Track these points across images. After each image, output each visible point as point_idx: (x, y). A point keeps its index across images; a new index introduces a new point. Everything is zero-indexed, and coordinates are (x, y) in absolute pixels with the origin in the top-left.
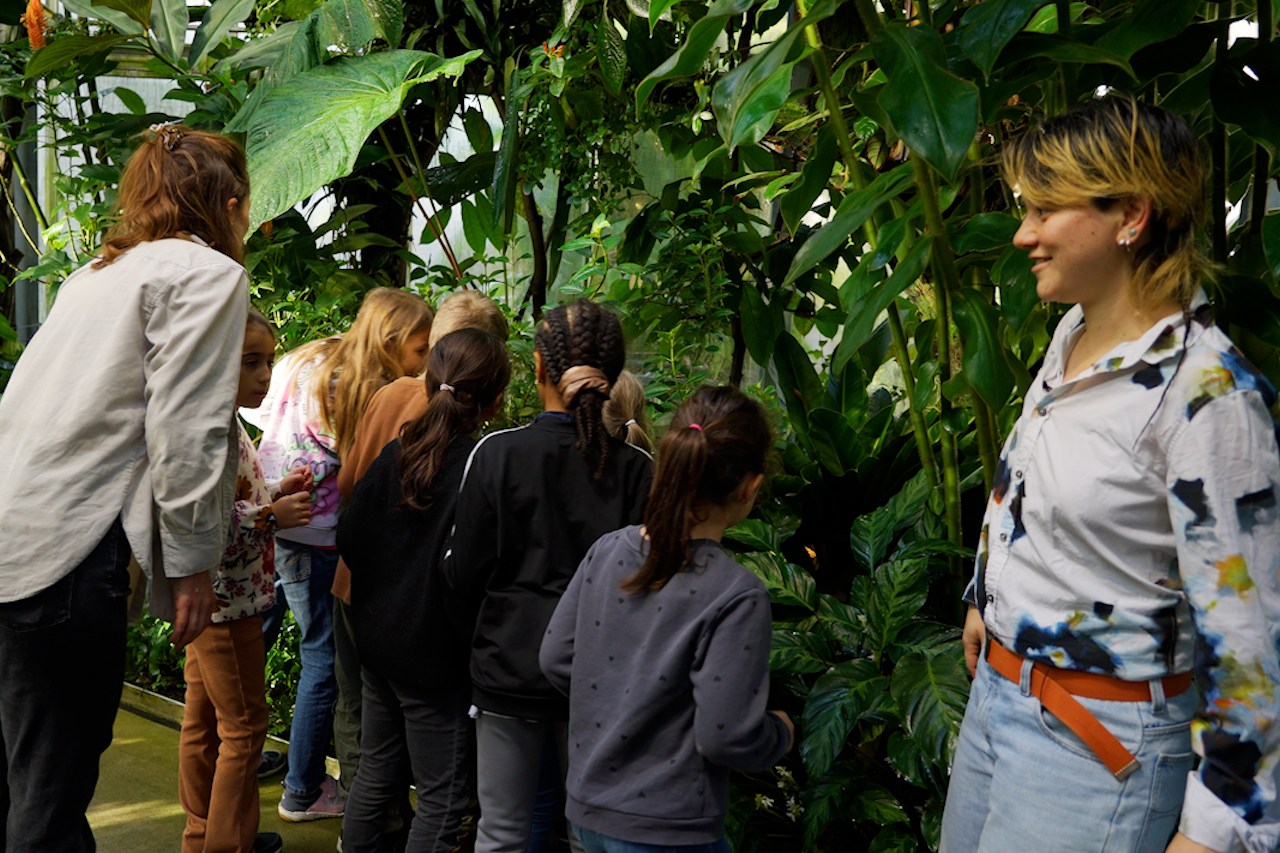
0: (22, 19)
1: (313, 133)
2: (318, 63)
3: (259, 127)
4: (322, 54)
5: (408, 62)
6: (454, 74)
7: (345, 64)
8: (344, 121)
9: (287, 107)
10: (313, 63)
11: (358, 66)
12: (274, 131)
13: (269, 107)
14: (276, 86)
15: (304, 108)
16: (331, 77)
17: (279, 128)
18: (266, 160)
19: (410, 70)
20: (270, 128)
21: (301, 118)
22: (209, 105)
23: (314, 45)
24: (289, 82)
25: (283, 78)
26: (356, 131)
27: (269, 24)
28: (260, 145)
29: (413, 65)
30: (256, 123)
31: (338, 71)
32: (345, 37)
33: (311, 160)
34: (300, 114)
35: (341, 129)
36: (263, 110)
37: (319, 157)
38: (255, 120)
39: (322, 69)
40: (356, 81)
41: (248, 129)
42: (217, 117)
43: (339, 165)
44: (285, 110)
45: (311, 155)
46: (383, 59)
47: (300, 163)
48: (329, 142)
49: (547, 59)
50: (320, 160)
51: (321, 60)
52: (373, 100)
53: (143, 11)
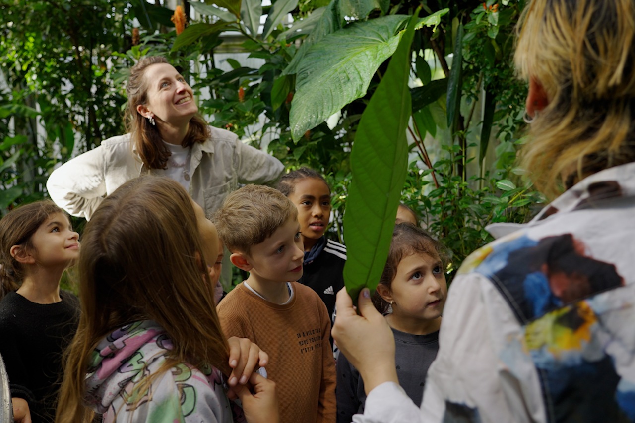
0: (172, 19)
1: (339, 71)
2: (339, 28)
3: (303, 70)
4: (342, 21)
5: (396, 23)
6: (433, 24)
7: (356, 27)
8: (359, 61)
9: (320, 56)
10: (336, 28)
11: (364, 28)
12: (313, 72)
13: (310, 57)
14: (313, 44)
15: (331, 56)
16: (347, 36)
17: (316, 70)
18: (309, 90)
19: (398, 26)
20: (311, 70)
21: (330, 62)
22: (274, 60)
23: (336, 16)
24: (322, 41)
25: (317, 39)
26: (367, 67)
27: (307, 13)
28: (305, 81)
29: (400, 24)
30: (301, 67)
31: (351, 31)
32: (356, 10)
33: (338, 88)
34: (329, 59)
35: (357, 67)
36: (306, 59)
37: (343, 86)
38: (302, 65)
39: (342, 31)
40: (363, 37)
41: (297, 71)
42: (278, 67)
43: (357, 90)
44: (320, 58)
45: (338, 84)
46: (379, 22)
47: (331, 91)
48: (350, 76)
49: (486, 14)
50: (344, 89)
51: (341, 26)
52: (377, 47)
53: (236, 7)
